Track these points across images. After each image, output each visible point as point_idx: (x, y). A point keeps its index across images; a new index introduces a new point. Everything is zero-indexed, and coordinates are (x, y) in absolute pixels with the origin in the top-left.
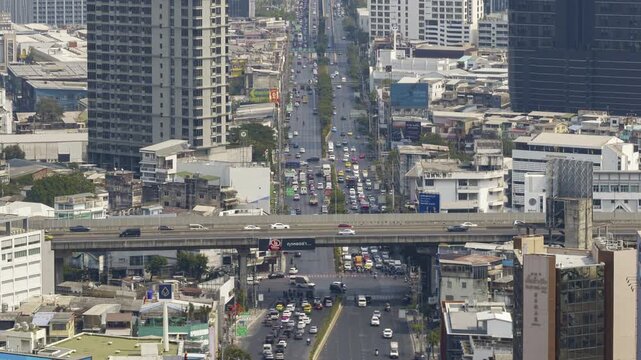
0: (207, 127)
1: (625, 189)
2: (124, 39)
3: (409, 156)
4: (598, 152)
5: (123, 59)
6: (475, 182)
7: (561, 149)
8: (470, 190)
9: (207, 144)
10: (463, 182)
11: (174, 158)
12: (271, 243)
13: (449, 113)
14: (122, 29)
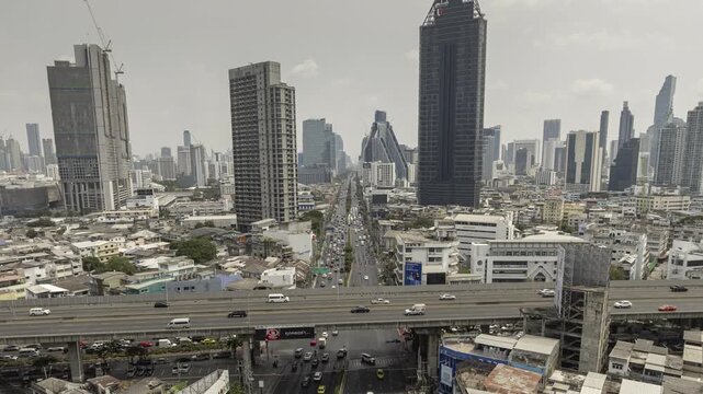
0: (286, 212)
1: (544, 254)
2: (249, 171)
3: (385, 226)
4: (494, 225)
5: (249, 180)
6: (440, 249)
7: (472, 224)
8: (437, 255)
9: (287, 220)
10: (432, 250)
11: (267, 228)
12: (268, 333)
13: (395, 206)
14: (248, 166)
